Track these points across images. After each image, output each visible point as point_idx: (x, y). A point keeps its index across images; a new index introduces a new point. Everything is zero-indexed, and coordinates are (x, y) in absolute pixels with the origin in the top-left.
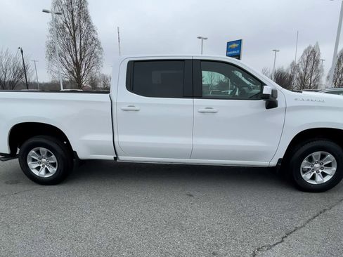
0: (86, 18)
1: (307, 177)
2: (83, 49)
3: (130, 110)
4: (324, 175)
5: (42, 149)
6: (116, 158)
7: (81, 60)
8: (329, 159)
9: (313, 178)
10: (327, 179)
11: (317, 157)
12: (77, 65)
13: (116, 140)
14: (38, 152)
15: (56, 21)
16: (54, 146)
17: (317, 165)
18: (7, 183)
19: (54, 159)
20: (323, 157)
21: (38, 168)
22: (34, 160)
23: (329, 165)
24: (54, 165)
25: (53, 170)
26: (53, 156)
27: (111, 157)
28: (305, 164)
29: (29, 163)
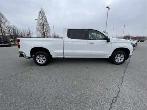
0: (46, 22)
1: (116, 60)
2: (46, 29)
3: (69, 43)
4: (121, 60)
5: (41, 55)
6: (64, 57)
7: (45, 31)
8: (122, 56)
9: (118, 61)
10: (121, 61)
11: (119, 55)
12: (44, 33)
13: (64, 52)
14: (40, 56)
15: (39, 22)
16: (45, 54)
17: (119, 57)
18: (29, 66)
19: (45, 58)
20: (121, 55)
21: (40, 61)
22: (38, 58)
23: (122, 57)
24: (45, 60)
25: (44, 61)
26: (45, 57)
27: (62, 57)
28: (116, 57)
29: (37, 59)
